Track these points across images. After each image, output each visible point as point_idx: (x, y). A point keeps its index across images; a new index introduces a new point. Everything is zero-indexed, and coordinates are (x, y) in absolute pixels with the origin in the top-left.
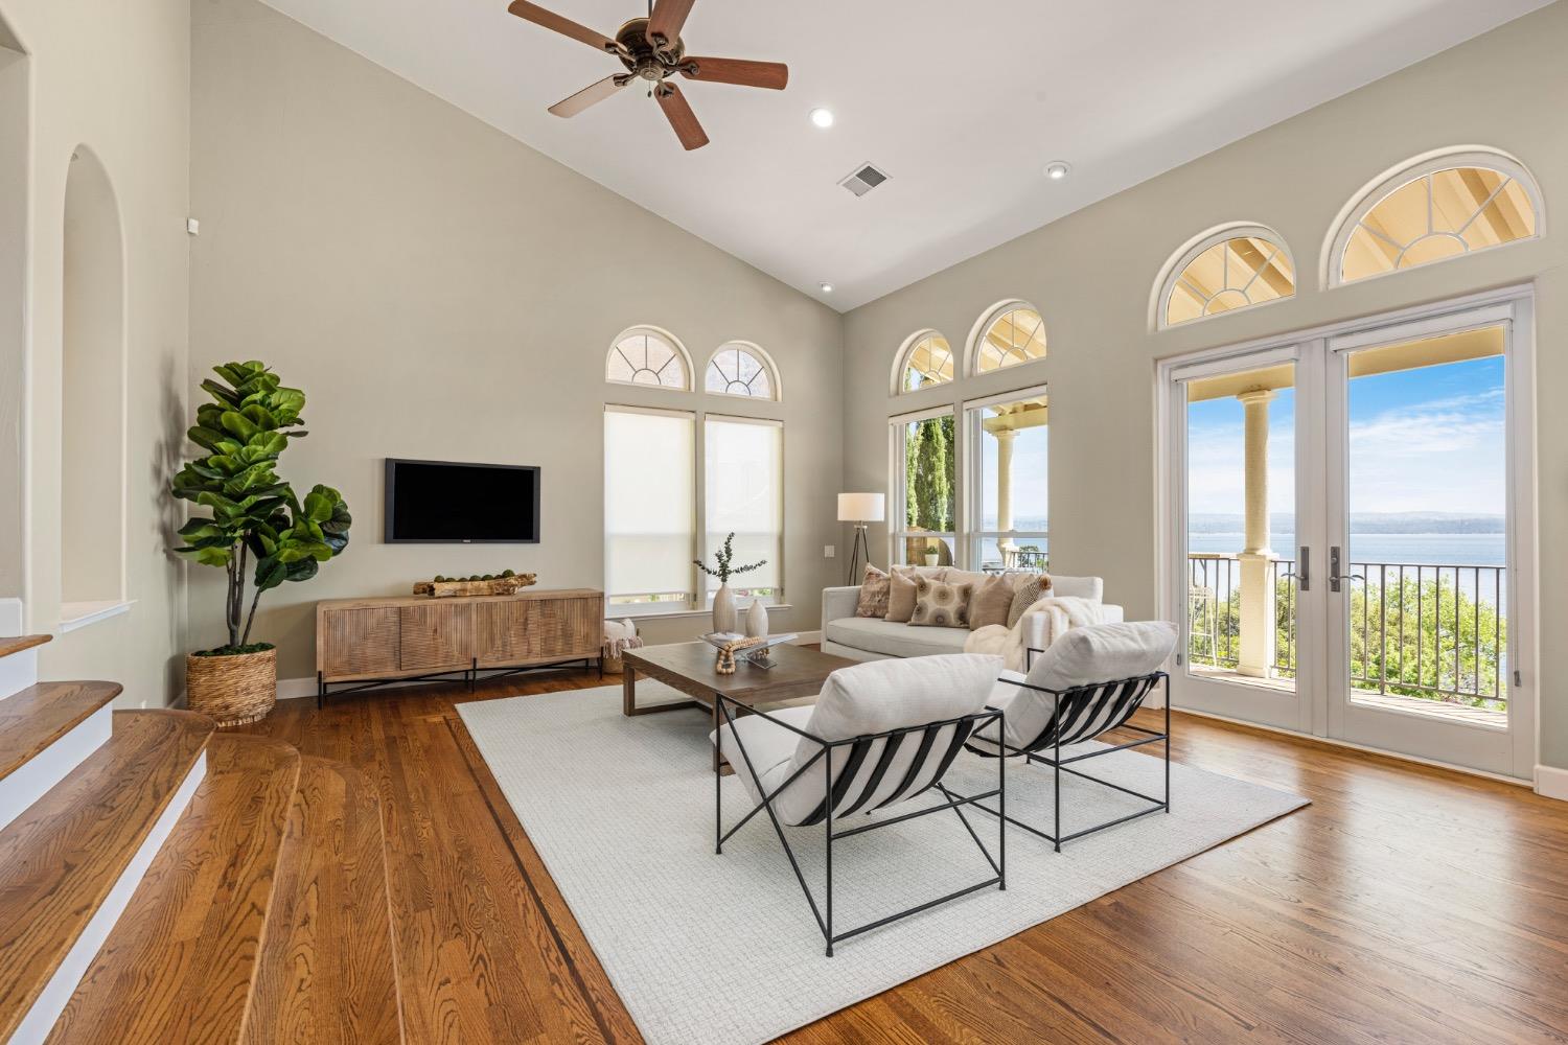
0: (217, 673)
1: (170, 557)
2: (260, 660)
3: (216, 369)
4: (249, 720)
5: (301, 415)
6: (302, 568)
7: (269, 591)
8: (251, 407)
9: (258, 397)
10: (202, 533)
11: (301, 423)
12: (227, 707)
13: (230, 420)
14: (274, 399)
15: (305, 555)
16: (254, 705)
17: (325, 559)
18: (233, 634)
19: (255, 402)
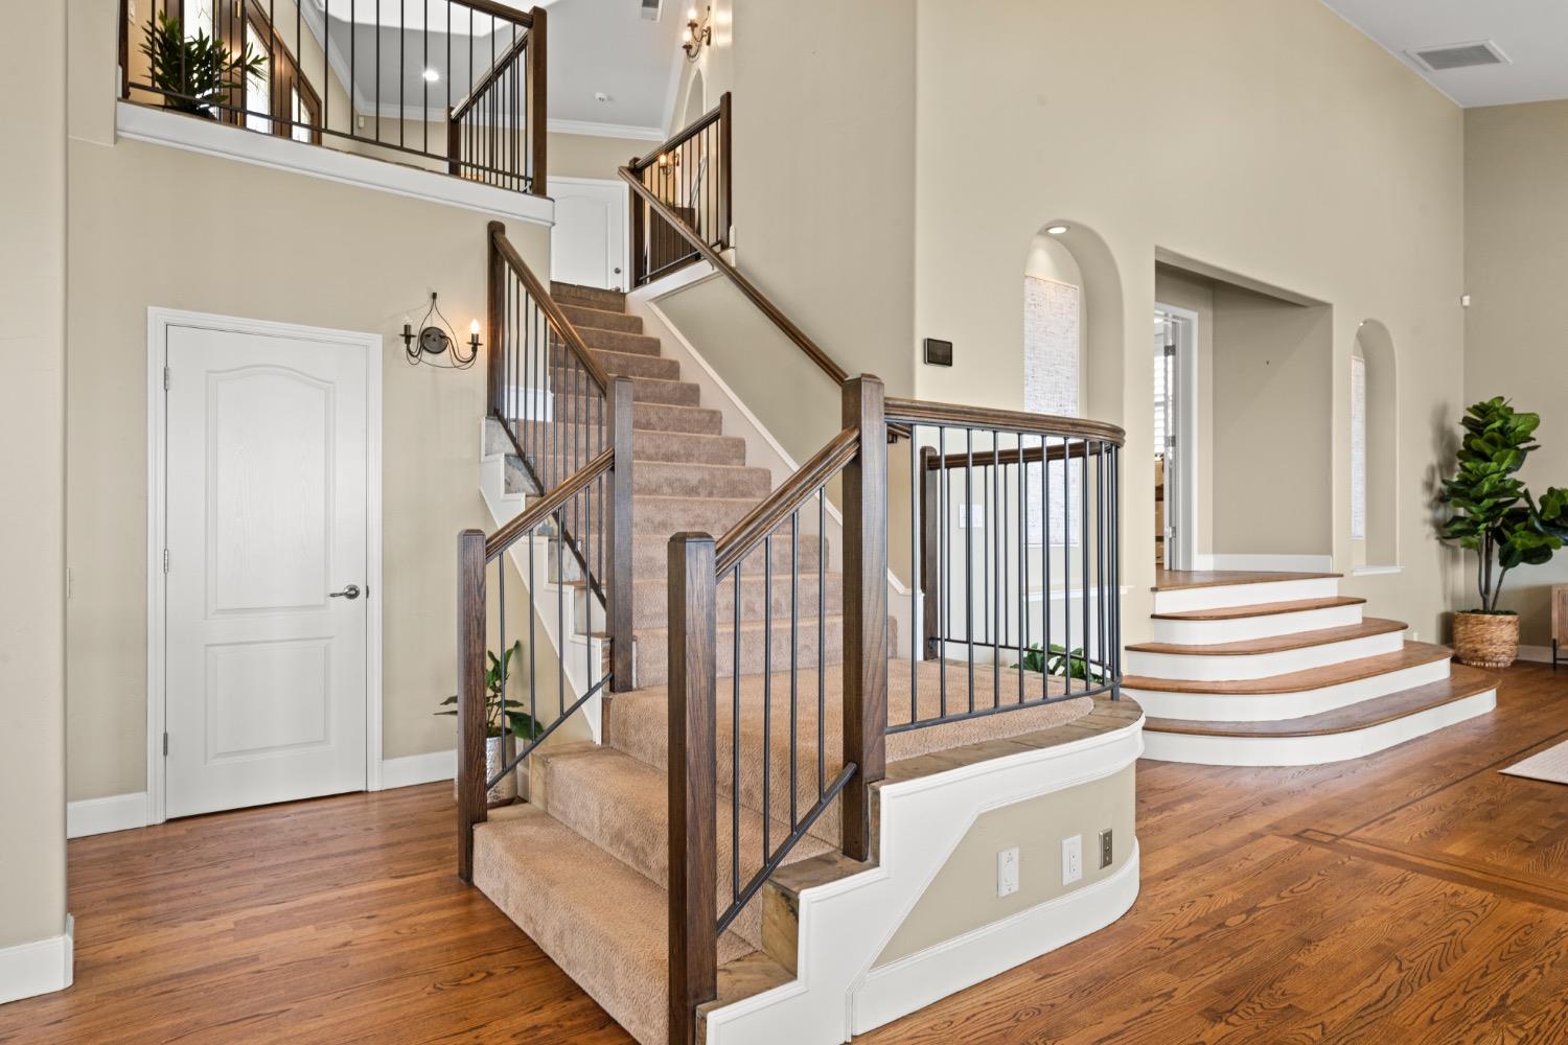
0: (1469, 626)
1: (1442, 544)
2: (1501, 622)
3: (1469, 409)
4: (1494, 664)
5: (1533, 434)
6: (1540, 555)
7: (1510, 571)
8: (1489, 434)
9: (1498, 424)
10: (1458, 526)
11: (1534, 439)
12: (1476, 651)
13: (1477, 445)
14: (1512, 424)
15: (1541, 543)
16: (1496, 654)
17: (1558, 547)
18: (1485, 601)
19: (1493, 430)
